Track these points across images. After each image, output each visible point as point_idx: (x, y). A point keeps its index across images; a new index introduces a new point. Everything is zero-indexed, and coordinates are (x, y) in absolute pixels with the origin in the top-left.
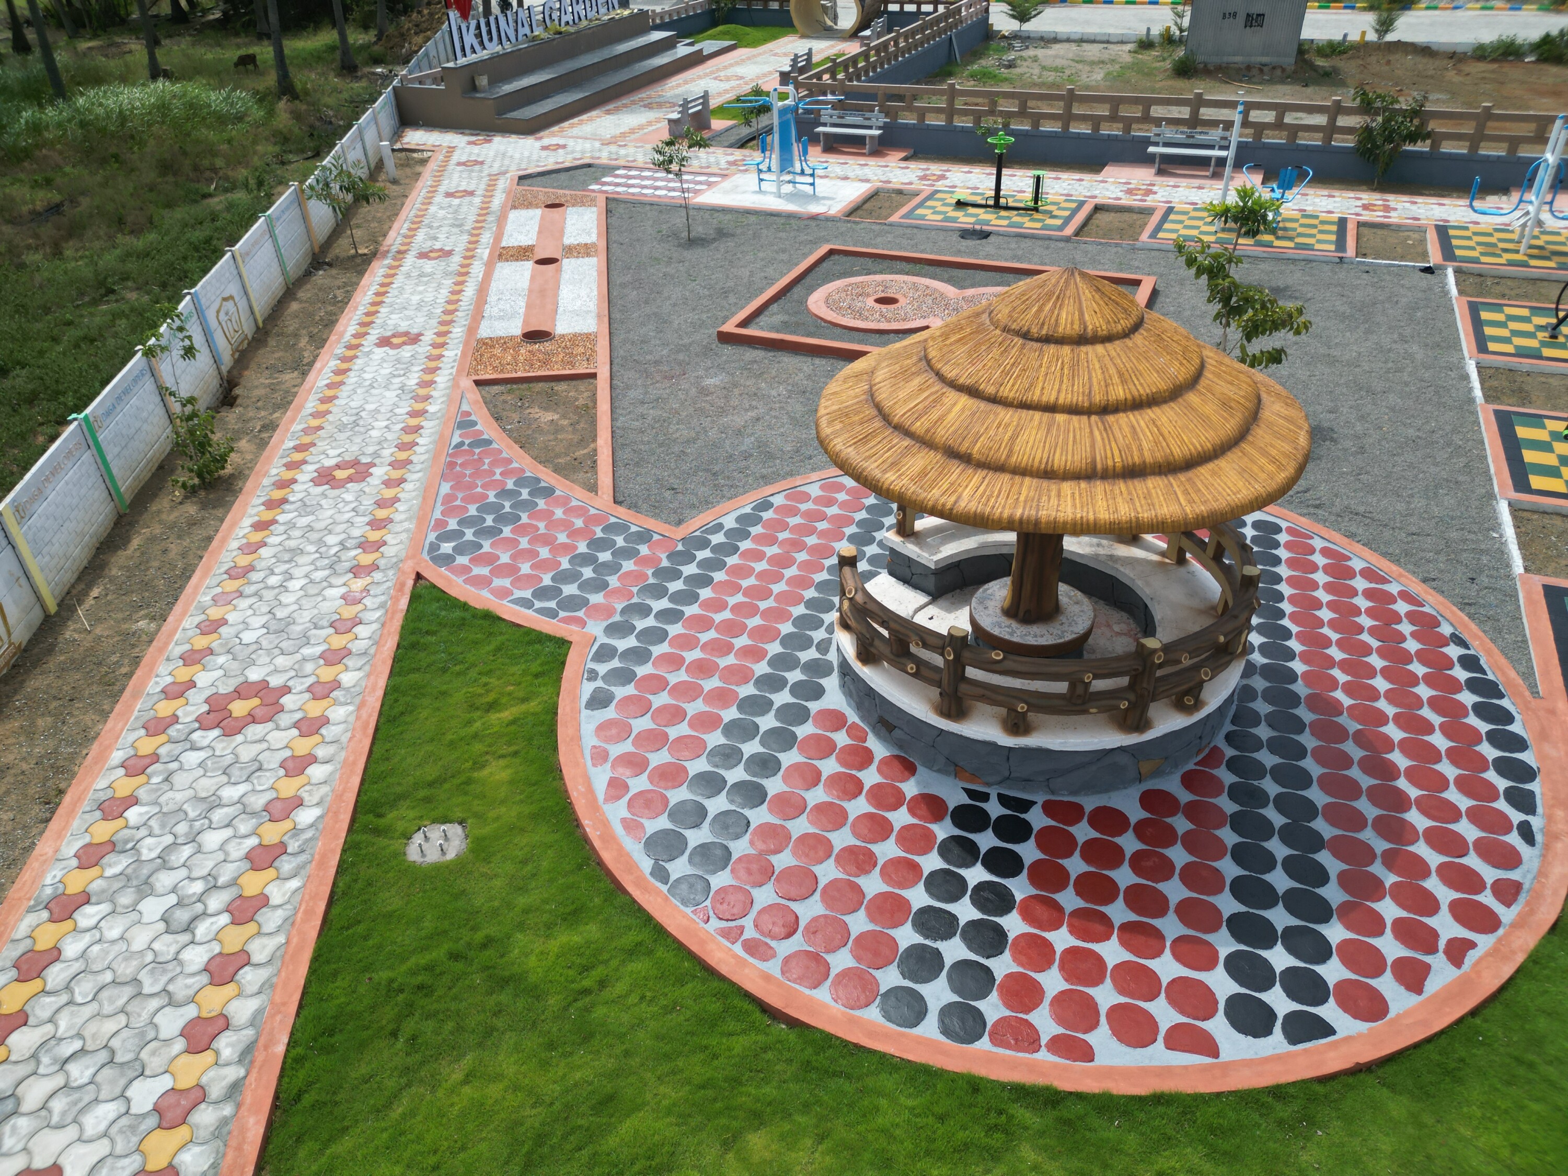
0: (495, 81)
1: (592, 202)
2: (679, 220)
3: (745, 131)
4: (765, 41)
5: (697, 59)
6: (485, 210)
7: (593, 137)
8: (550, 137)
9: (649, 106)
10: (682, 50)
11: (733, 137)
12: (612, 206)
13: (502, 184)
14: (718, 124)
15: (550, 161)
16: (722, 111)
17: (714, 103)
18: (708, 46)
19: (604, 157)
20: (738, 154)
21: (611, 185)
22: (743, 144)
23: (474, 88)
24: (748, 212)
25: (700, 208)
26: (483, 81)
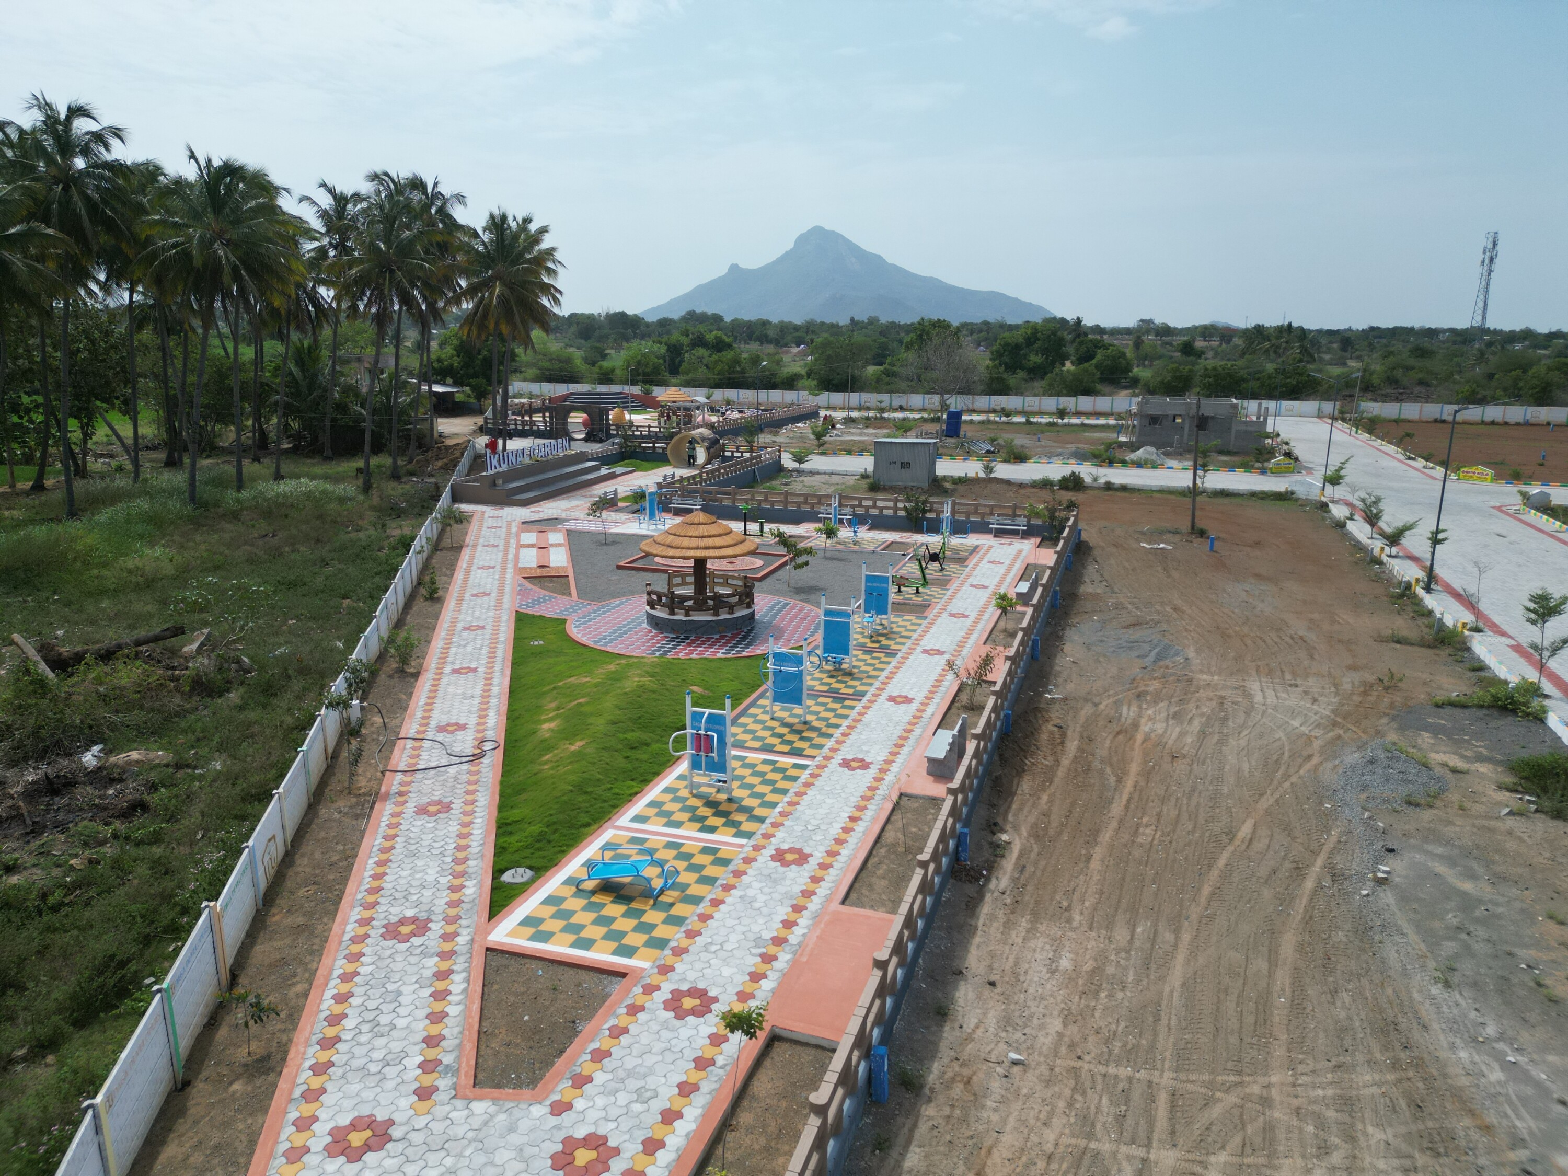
0: (505, 482)
1: (559, 531)
2: (602, 538)
3: (636, 507)
4: (653, 469)
5: (612, 476)
6: (509, 533)
7: (557, 508)
8: (535, 507)
9: (585, 496)
10: (604, 471)
11: (630, 509)
12: (569, 533)
13: (514, 524)
14: (621, 504)
15: (536, 517)
16: (625, 499)
17: (620, 496)
18: (618, 470)
19: (564, 516)
20: (631, 516)
21: (567, 526)
22: (634, 513)
23: (495, 485)
24: (634, 535)
25: (611, 534)
26: (500, 482)
